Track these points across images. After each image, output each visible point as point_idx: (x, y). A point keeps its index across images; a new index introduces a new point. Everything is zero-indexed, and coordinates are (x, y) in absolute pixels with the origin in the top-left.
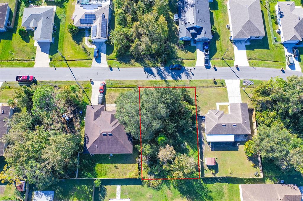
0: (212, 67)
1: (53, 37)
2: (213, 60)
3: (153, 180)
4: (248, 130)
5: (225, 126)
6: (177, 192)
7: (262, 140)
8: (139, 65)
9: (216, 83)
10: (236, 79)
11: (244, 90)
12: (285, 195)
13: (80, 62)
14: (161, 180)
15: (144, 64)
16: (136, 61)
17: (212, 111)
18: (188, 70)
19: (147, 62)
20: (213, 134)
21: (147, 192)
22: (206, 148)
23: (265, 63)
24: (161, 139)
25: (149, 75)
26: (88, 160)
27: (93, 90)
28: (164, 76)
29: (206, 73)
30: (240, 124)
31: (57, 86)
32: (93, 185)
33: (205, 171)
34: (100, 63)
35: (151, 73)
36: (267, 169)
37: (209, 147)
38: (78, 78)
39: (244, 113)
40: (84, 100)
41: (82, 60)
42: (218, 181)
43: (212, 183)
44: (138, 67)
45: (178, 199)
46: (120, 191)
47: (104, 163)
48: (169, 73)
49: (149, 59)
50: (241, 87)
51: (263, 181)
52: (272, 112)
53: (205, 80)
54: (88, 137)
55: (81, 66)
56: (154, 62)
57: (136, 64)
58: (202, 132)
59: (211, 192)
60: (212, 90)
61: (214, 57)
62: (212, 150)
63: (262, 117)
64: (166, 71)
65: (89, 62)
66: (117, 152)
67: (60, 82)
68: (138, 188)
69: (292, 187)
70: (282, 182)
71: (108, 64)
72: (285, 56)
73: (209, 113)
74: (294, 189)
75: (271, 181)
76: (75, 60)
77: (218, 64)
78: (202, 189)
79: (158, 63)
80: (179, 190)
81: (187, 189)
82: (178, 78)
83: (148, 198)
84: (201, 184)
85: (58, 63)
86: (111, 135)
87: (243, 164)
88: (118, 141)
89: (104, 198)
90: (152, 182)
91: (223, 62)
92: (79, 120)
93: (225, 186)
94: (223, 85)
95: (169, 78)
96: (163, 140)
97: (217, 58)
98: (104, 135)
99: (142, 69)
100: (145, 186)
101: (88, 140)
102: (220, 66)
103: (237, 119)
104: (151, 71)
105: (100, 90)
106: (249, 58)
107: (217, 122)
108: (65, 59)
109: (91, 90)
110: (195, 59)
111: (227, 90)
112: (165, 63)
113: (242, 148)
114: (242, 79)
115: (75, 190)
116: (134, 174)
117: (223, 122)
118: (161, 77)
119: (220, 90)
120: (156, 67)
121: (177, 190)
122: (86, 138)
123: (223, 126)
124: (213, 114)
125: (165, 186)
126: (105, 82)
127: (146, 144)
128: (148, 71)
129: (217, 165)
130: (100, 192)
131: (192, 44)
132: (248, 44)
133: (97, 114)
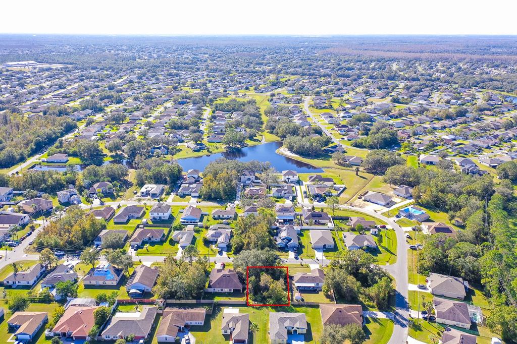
1: (191, 244)
2: (300, 256)
18: (283, 260)
20: (300, 282)
21: (251, 310)
29: (296, 261)
34: (222, 256)
42: (304, 307)
58: (292, 281)
65: (215, 255)
68: (245, 308)
71: (228, 256)
83: (252, 313)
89: (220, 312)
91: (307, 257)
106: (326, 256)
110: (288, 256)
116: (242, 302)
125: (264, 308)
130: (217, 310)
131: (286, 249)
132: (325, 250)
133: (219, 271)
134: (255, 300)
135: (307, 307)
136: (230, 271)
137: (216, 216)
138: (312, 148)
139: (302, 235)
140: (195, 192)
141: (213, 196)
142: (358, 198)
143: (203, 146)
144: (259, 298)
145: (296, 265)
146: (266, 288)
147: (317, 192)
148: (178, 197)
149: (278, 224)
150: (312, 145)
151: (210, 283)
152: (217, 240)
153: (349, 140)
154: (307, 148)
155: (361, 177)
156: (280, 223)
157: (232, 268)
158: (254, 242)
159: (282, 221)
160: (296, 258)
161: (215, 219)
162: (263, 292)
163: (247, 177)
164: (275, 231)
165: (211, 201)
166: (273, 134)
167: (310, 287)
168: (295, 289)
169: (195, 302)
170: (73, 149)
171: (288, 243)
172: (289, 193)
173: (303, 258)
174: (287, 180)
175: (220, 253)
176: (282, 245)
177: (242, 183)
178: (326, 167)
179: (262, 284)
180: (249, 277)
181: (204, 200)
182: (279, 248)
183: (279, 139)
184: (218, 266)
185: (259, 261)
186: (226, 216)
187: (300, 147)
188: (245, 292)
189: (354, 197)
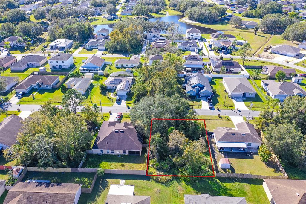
0: (216, 110)
1: (86, 92)
5: (234, 134)
9: (221, 118)
10: (240, 116)
20: (224, 141)
21: (155, 187)
27: (111, 117)
29: (211, 112)
30: (248, 133)
34: (120, 104)
37: (222, 155)
42: (237, 181)
43: (230, 183)
45: (192, 194)
61: (217, 105)
62: (225, 157)
65: (111, 104)
68: (144, 183)
78: (219, 187)
80: (192, 187)
81: (201, 186)
83: (155, 192)
84: (217, 183)
86: (123, 132)
89: (105, 189)
93: (246, 186)
94: (228, 119)
97: (219, 105)
98: (116, 132)
100: (153, 181)
102: (223, 109)
106: (248, 106)
110: (200, 106)
115: (73, 181)
121: (190, 187)
123: (232, 134)
125: (175, 183)
130: (101, 184)
131: (198, 98)
132: (245, 99)
133: (112, 124)
134: (160, 169)
135: (242, 182)
136: (126, 124)
137: (119, 65)
138: (211, 15)
139: (214, 83)
140: (102, 45)
141: (118, 49)
142: (264, 51)
143: (116, 17)
144: (167, 167)
145: (212, 117)
146: (178, 152)
147: (222, 45)
148: (86, 50)
149: (185, 73)
150: (211, 13)
151: (97, 140)
152: (116, 87)
153: (239, 13)
154: (206, 15)
155: (259, 36)
156: (188, 71)
157: (129, 121)
158: (160, 88)
159: (190, 69)
160: (212, 109)
161: (118, 68)
162: (173, 157)
163: (153, 34)
164: (183, 79)
165: (117, 54)
166: (176, 10)
167: (239, 148)
168: (217, 151)
169: (70, 171)
170: (4, 17)
171: (199, 91)
172: (194, 46)
173: (220, 108)
174: (191, 38)
175: (119, 102)
176: (193, 93)
177: (148, 40)
178: (224, 30)
179: (171, 144)
180: (152, 134)
181: (110, 52)
182: (190, 96)
183: (181, 14)
184: (113, 118)
185: (167, 111)
186: (129, 65)
187: (200, 15)
188: (146, 155)
189: (259, 51)
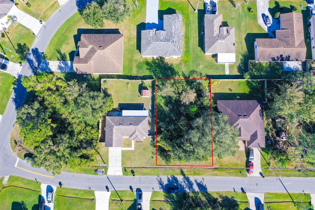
0: (135, 190)
2: (133, 200)
3: (197, 78)
4: (109, 120)
5: (130, 124)
6: (176, 69)
7: (100, 107)
8: (212, 195)
9: (133, 172)
10: (110, 175)
11: (105, 163)
12: (87, 63)
13: (278, 199)
14: (190, 78)
15: (207, 196)
16: (217, 199)
17: (140, 140)
18: (160, 188)
19: (203, 199)
20: (141, 118)
21: (202, 69)
22: (148, 106)
23: (77, 194)
24: (194, 109)
25: (201, 183)
26: (257, 96)
27: (260, 166)
28: (186, 181)
29: (142, 183)
30: (116, 125)
31: (298, 171)
32: (250, 75)
33: (151, 86)
34: (256, 198)
35: (199, 185)
36: (97, 86)
37: (145, 107)
38: (277, 179)
39: (110, 137)
40: (268, 155)
41: (275, 202)
43: (146, 76)
44: (213, 192)
45: (175, 64)
46: (226, 70)
47: (242, 93)
48: (181, 185)
49: (202, 202)
50: (107, 167)
51: (101, 77)
52: (82, 138)
53: (143, 175)
54: (261, 116)
55: (277, 195)
56: (196, 197)
57: (215, 196)
58: (150, 121)
59: (147, 69)
60: (137, 163)
61: (131, 203)
62: (143, 104)
63: (92, 134)
64: (183, 187)
65: (268, 199)
66: (231, 101)
67: (295, 176)
68: (210, 72)
69: (79, 70)
70: (85, 76)
71: (247, 197)
72: (54, 203)
73: (144, 138)
74: (77, 69)
75: (94, 77)
76: (284, 202)
77: (127, 194)
78: (154, 72)
79: (192, 197)
80: (175, 70)
81: (168, 72)
82: (171, 179)
83: (201, 64)
84: (155, 75)
85: (302, 199)
86: (239, 116)
87: (116, 92)
88: (232, 110)
90: (199, 77)
91: (122, 196)
92: (270, 134)
93: (134, 73)
94: (125, 169)
95: (180, 178)
96: (192, 108)
97: (128, 202)
98: (246, 116)
99: (210, 190)
100: (204, 74)
101: (260, 113)
102: (126, 191)
103: (117, 131)
104: (199, 188)
105: (253, 165)
106: (93, 201)
107: (138, 128)
108: (295, 203)
109: (262, 166)
110: (152, 200)
111: (122, 163)
112: (185, 196)
113: (116, 106)
114: (104, 175)
115: (265, 72)
116: (215, 83)
117: (132, 128)
118: (189, 179)
119: (128, 164)
120: (194, 192)
122: (262, 116)
123: (132, 124)
124: (140, 136)
125: (187, 74)
126: (248, 175)
127: (207, 105)
128: (202, 188)
129: (140, 91)
130: (243, 70)
160: (139, 193)
